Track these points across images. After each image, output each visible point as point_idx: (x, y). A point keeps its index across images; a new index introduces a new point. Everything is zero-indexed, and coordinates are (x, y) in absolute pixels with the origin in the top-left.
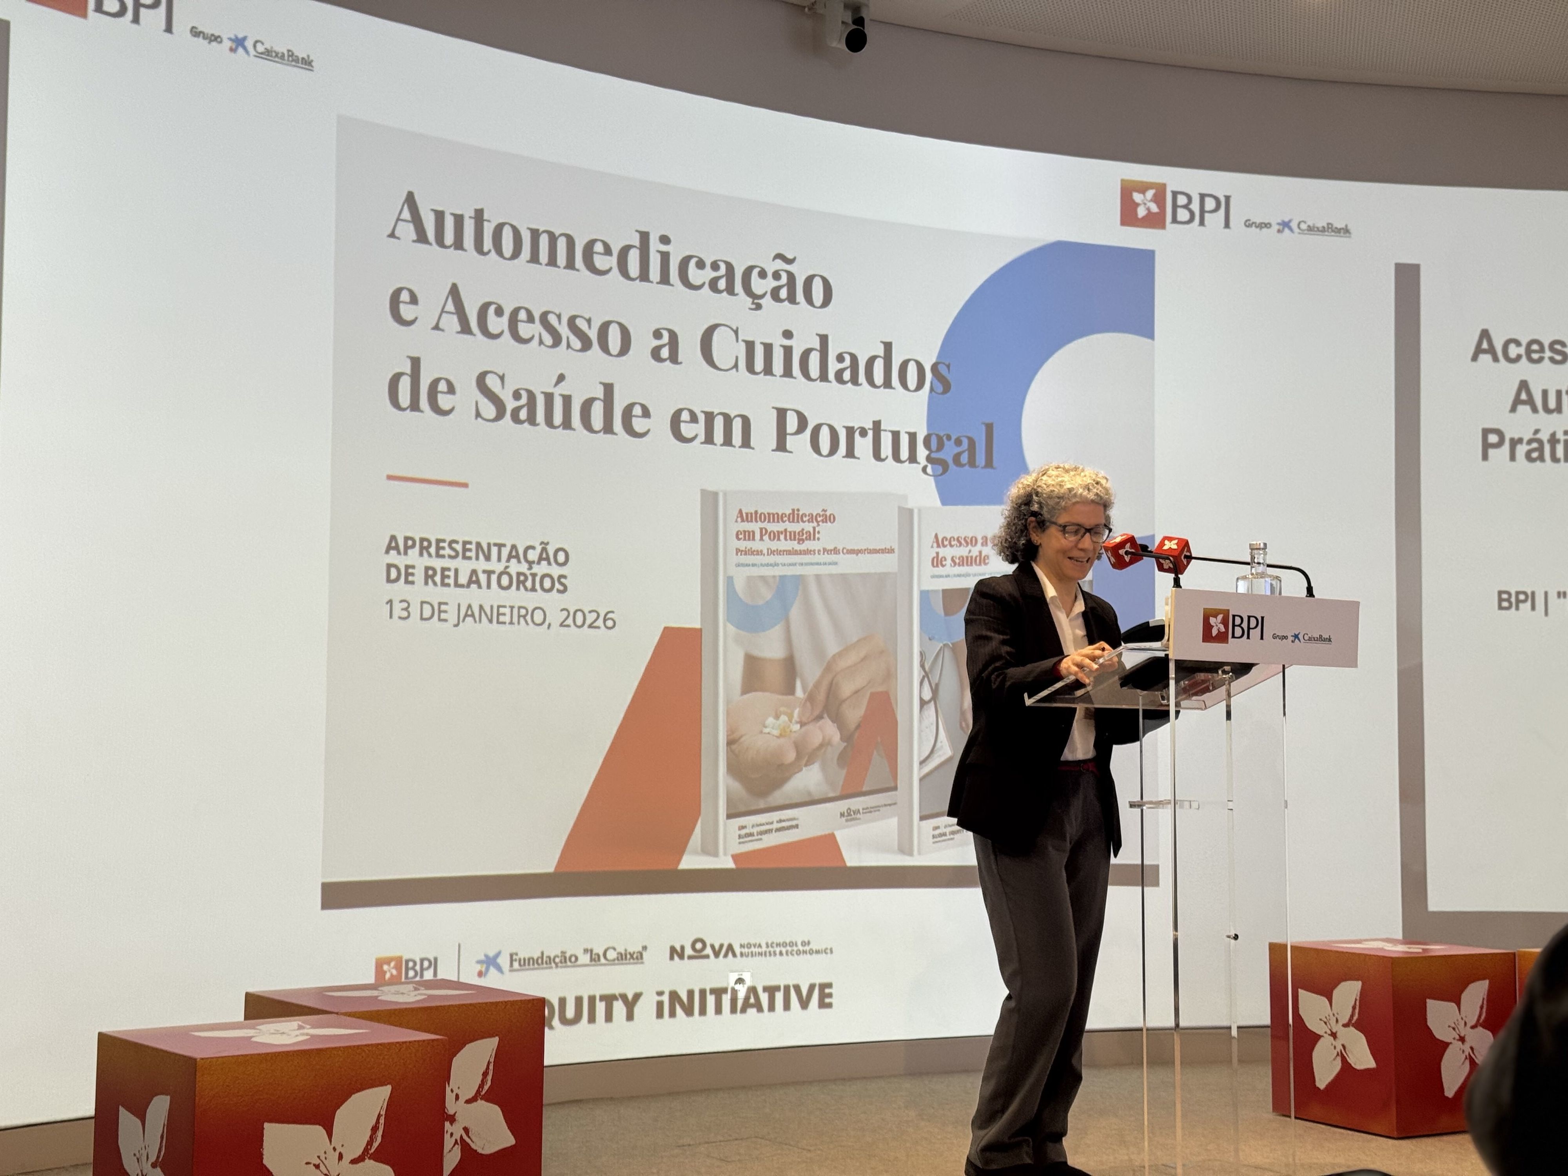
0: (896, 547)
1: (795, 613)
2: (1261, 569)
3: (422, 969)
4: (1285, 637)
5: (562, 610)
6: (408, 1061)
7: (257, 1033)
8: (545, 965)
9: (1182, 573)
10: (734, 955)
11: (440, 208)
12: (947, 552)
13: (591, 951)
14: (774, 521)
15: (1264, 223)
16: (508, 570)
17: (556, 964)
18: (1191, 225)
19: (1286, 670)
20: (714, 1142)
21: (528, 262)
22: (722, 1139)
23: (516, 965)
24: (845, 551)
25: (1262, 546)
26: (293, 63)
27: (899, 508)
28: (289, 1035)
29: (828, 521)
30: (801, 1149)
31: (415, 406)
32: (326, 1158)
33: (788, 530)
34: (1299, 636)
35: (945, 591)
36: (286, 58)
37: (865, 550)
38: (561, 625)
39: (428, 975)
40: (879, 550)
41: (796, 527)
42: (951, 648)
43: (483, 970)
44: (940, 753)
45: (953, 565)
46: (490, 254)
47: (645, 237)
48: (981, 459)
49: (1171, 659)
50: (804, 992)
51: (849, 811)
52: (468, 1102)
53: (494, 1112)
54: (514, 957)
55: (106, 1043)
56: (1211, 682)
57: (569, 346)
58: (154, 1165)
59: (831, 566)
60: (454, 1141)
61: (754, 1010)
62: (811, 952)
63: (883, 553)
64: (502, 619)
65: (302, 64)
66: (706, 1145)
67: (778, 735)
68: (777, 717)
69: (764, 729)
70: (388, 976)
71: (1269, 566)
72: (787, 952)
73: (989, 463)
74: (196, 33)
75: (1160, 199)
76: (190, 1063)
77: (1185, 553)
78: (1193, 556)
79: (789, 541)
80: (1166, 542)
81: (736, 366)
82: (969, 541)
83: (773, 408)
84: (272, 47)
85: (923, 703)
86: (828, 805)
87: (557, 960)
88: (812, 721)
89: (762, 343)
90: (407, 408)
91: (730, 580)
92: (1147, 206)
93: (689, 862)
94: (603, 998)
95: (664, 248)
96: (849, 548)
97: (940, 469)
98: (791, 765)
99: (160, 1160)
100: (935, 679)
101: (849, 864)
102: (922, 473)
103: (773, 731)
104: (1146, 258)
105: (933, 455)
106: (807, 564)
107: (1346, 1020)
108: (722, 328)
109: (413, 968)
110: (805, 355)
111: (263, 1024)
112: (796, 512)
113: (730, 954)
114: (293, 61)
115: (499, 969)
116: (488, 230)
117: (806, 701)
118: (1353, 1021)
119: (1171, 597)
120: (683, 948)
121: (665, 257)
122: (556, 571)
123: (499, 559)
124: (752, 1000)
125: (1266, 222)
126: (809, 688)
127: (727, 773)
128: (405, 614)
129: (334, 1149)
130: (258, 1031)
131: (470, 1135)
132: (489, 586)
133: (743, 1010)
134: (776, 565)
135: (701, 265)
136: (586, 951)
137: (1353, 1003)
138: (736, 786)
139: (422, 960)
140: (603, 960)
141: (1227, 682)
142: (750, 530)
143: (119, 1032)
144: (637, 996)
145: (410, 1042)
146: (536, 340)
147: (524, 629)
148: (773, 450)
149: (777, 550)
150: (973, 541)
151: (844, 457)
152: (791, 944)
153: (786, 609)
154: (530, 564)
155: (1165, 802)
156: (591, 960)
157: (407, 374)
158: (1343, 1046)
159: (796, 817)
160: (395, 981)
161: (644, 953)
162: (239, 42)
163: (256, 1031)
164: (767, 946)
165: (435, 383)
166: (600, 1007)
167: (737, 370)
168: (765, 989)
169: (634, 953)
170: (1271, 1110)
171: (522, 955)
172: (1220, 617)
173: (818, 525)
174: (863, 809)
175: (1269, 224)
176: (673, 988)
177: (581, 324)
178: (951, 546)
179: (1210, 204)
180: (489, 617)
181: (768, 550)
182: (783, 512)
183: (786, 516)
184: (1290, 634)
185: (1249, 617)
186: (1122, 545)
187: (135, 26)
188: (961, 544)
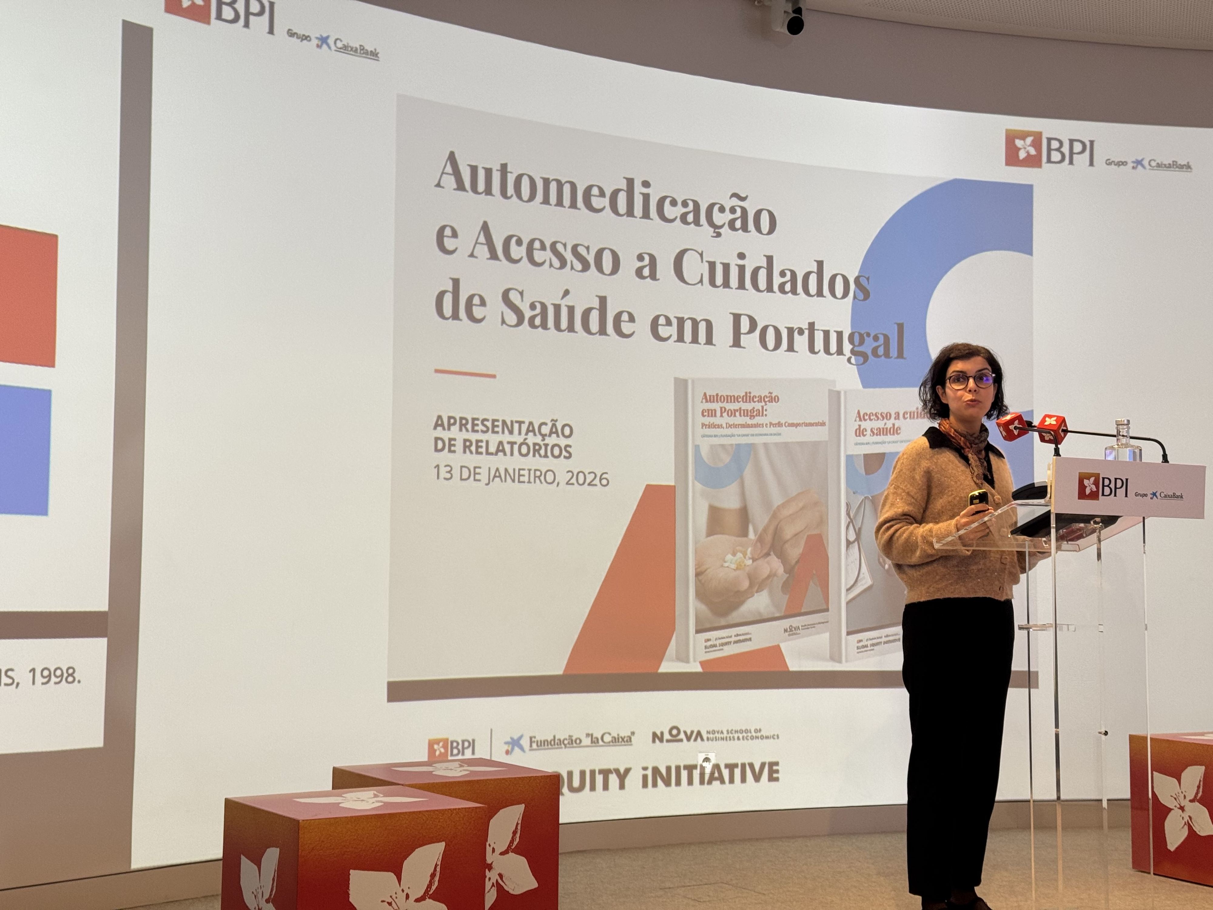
0: (827, 421)
1: (748, 474)
2: (1124, 440)
3: (463, 748)
4: (1146, 495)
5: (568, 472)
6: (458, 824)
7: (343, 800)
8: (556, 746)
9: (1060, 444)
10: (702, 739)
11: (474, 164)
12: (867, 425)
13: (592, 735)
14: (731, 402)
15: (1121, 162)
16: (527, 441)
17: (565, 745)
18: (1063, 164)
19: (1146, 521)
20: (689, 886)
21: (541, 203)
22: (695, 883)
23: (534, 746)
24: (787, 424)
25: (1126, 422)
26: (364, 55)
27: (830, 391)
28: (368, 802)
29: (773, 401)
30: (758, 893)
31: (455, 316)
32: (396, 898)
33: (742, 408)
34: (1157, 494)
35: (866, 456)
36: (359, 51)
37: (802, 423)
38: (567, 483)
39: (468, 754)
40: (814, 423)
41: (748, 406)
42: (871, 500)
43: (510, 749)
44: (864, 582)
45: (872, 434)
46: (512, 198)
47: (630, 182)
48: (894, 352)
49: (1052, 513)
50: (757, 769)
51: (791, 628)
52: (502, 854)
53: (521, 862)
54: (533, 739)
55: (230, 805)
56: (1085, 530)
57: (572, 268)
58: (267, 901)
59: (775, 436)
60: (491, 884)
61: (718, 782)
62: (762, 737)
63: (816, 426)
64: (522, 479)
65: (371, 55)
66: (683, 889)
67: (735, 568)
68: (734, 554)
69: (724, 563)
70: (437, 753)
71: (1132, 438)
72: (743, 737)
73: (900, 355)
74: (291, 34)
75: (1037, 144)
76: (295, 823)
77: (1062, 428)
78: (1069, 430)
79: (743, 417)
80: (1047, 419)
81: (701, 281)
82: (885, 416)
83: (731, 313)
84: (348, 44)
85: (849, 543)
86: (774, 623)
87: (566, 742)
88: (762, 557)
89: (721, 263)
90: (450, 317)
91: (697, 448)
92: (1026, 150)
93: (666, 667)
94: (601, 772)
95: (645, 191)
96: (790, 422)
97: (861, 359)
98: (746, 591)
99: (272, 896)
100: (858, 525)
101: (791, 669)
102: (848, 363)
103: (731, 565)
104: (1026, 192)
105: (856, 349)
106: (757, 435)
107: (1192, 797)
108: (690, 252)
109: (457, 748)
110: (755, 272)
111: (347, 793)
112: (748, 395)
113: (699, 739)
114: (363, 53)
115: (522, 748)
116: (511, 180)
117: (756, 542)
118: (1198, 798)
119: (1052, 463)
120: (662, 733)
121: (646, 198)
122: (563, 442)
123: (520, 433)
124: (716, 775)
125: (1123, 160)
126: (759, 533)
127: (696, 598)
128: (448, 476)
129: (403, 891)
130: (344, 798)
131: (504, 879)
132: (512, 454)
133: (710, 782)
134: (733, 436)
135: (674, 203)
136: (588, 735)
137: (1198, 783)
138: (703, 607)
139: (463, 742)
140: (601, 743)
141: (1098, 531)
142: (713, 409)
143: (240, 798)
144: (627, 771)
145: (459, 809)
146: (547, 263)
147: (538, 487)
148: (730, 347)
149: (734, 424)
150: (888, 416)
151: (785, 351)
152: (746, 731)
153: (741, 470)
154: (544, 436)
155: (1047, 625)
156: (592, 742)
157: (450, 292)
158: (1190, 817)
159: (750, 632)
160: (443, 758)
161: (633, 738)
162: (323, 40)
163: (342, 798)
164: (728, 733)
165: (470, 298)
166: (599, 779)
167: (702, 285)
168: (727, 766)
169: (625, 737)
170: (1131, 867)
171: (539, 738)
172: (1092, 479)
173: (766, 404)
174: (802, 626)
175: (1126, 162)
176: (655, 765)
177: (582, 250)
178: (871, 420)
179: (1078, 147)
180: (513, 478)
181: (727, 424)
182: (738, 394)
183: (740, 398)
184: (1149, 492)
185: (1116, 479)
186: (1011, 421)
187: (245, 29)
188: (878, 418)
